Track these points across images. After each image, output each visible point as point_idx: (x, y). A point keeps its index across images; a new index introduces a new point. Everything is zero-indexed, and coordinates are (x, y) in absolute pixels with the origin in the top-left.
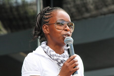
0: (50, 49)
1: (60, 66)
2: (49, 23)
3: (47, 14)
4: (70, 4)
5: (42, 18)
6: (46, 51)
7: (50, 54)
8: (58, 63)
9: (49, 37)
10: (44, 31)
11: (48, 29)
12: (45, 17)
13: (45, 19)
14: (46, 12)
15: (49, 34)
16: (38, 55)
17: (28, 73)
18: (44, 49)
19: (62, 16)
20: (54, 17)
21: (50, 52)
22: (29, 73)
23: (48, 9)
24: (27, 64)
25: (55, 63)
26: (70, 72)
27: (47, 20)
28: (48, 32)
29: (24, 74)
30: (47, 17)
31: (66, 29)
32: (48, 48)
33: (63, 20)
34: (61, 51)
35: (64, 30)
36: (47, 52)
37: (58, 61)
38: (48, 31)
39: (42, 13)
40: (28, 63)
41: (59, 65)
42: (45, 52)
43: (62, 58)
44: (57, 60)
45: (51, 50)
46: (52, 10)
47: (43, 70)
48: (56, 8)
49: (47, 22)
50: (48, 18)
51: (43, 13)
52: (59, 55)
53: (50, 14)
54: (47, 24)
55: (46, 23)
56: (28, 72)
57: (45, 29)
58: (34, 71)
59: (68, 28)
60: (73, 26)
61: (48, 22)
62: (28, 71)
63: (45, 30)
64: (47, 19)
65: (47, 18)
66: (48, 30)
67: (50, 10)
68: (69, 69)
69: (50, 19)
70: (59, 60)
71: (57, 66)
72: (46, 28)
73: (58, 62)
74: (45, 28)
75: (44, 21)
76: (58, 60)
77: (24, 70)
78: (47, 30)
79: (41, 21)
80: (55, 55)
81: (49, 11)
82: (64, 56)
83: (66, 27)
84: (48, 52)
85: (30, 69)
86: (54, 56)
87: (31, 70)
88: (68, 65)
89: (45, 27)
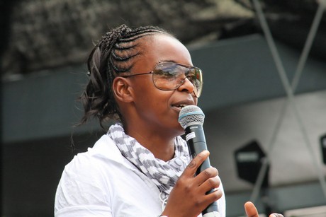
0: (138, 145)
1: (166, 194)
2: (133, 72)
3: (125, 45)
4: (32, 23)
5: (108, 57)
6: (126, 150)
7: (138, 159)
8: (159, 184)
9: (132, 111)
10: (117, 94)
11: (129, 89)
12: (117, 56)
13: (118, 60)
14: (118, 41)
15: (132, 103)
16: (104, 159)
17: (76, 211)
18: (119, 145)
19: (171, 51)
20: (146, 55)
21: (137, 154)
22: (81, 210)
23: (124, 31)
24: (74, 185)
25: (151, 186)
26: (197, 205)
27: (126, 64)
28: (131, 99)
29: (64, 213)
30: (126, 53)
31: (183, 87)
32: (133, 143)
33: (173, 62)
34: (165, 153)
35: (178, 90)
36: (129, 152)
37: (161, 180)
38: (131, 95)
39: (106, 45)
40: (78, 183)
41: (163, 192)
42: (123, 154)
43: (172, 173)
44: (157, 177)
45: (140, 148)
46: (137, 34)
47: (119, 203)
48: (147, 27)
49: (126, 70)
50: (130, 57)
51: (110, 45)
52: (162, 163)
53: (133, 47)
54: (125, 74)
55: (122, 72)
56: (76, 206)
57: (122, 91)
58: (95, 204)
59: (188, 83)
60: (199, 80)
61: (131, 67)
62: (78, 203)
63: (120, 91)
64: (126, 59)
65: (124, 56)
66: (130, 91)
67: (133, 36)
68: (192, 197)
69: (135, 59)
70: (165, 177)
71: (158, 194)
72: (125, 87)
73: (160, 182)
74: (121, 87)
75: (116, 66)
76: (160, 177)
77: (65, 203)
78: (128, 93)
79: (106, 65)
80: (154, 162)
81: (129, 37)
82: (178, 167)
83: (183, 82)
84: (133, 154)
85: (83, 198)
86: (151, 165)
87: (87, 203)
88: (190, 186)
89: (119, 84)
